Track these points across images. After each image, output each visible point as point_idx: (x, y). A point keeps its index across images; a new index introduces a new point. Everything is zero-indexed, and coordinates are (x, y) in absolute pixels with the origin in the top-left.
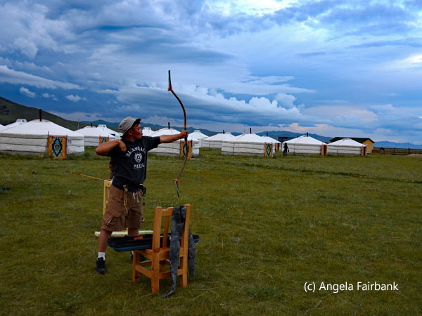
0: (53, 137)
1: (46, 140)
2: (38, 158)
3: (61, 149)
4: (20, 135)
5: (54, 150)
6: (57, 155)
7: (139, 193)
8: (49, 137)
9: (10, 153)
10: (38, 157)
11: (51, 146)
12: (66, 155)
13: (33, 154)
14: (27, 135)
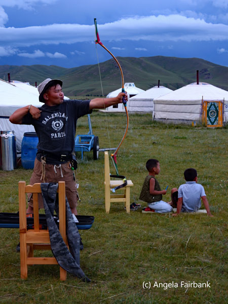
0: (207, 102)
1: (200, 107)
2: (191, 127)
3: (217, 115)
4: (173, 101)
5: (209, 117)
6: (213, 123)
8: (204, 103)
9: (164, 121)
10: (191, 125)
11: (205, 112)
12: (224, 123)
13: (186, 122)
14: (180, 101)
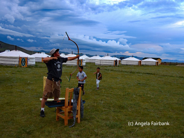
0: (21, 58)
1: (18, 59)
2: (15, 67)
3: (25, 63)
4: (7, 57)
5: (22, 63)
6: (23, 66)
7: (59, 82)
8: (20, 58)
9: (2, 65)
11: (20, 61)
12: (27, 65)
13: (13, 65)
14: (10, 57)
